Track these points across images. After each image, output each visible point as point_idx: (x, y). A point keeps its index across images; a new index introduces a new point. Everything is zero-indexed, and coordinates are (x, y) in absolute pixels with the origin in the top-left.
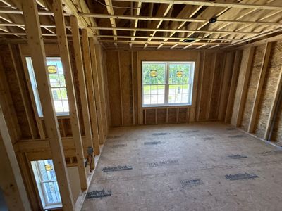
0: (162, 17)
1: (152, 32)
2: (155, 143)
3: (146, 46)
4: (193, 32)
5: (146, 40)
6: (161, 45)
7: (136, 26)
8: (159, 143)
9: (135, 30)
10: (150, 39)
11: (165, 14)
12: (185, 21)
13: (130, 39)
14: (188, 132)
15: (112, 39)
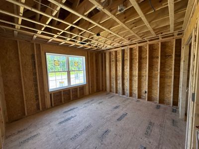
0: (72, 23)
1: (60, 32)
2: (69, 119)
3: (50, 41)
4: (87, 39)
5: (52, 36)
6: (63, 42)
7: (47, 23)
8: (72, 117)
9: (45, 26)
10: (56, 36)
11: (74, 23)
12: (85, 30)
13: (36, 32)
14: (88, 102)
15: (14, 26)
